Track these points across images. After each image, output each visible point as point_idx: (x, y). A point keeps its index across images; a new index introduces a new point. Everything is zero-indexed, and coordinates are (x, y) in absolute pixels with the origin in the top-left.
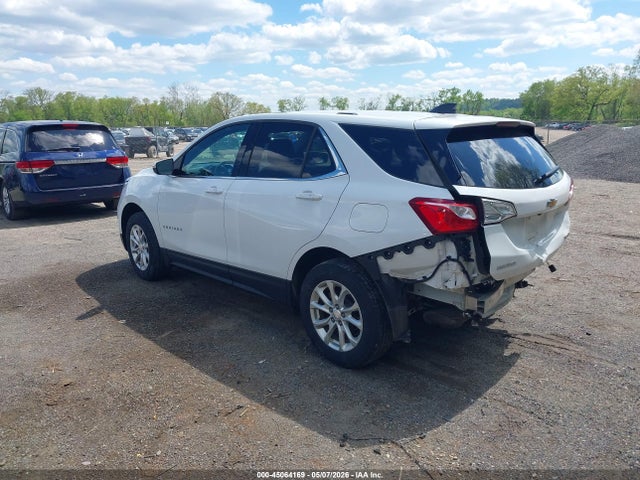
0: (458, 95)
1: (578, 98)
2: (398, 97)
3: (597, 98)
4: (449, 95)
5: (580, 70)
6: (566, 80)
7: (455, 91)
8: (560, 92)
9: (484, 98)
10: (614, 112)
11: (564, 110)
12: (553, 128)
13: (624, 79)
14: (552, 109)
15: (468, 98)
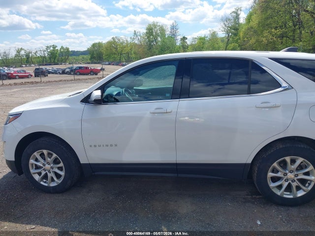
0: (56, 48)
1: (114, 50)
2: (21, 49)
3: (122, 51)
4: (52, 48)
5: (113, 38)
6: (108, 42)
7: (54, 47)
8: (106, 48)
9: (70, 50)
10: (129, 57)
11: (109, 56)
12: (106, 64)
13: (130, 43)
14: (104, 55)
15: (62, 50)
